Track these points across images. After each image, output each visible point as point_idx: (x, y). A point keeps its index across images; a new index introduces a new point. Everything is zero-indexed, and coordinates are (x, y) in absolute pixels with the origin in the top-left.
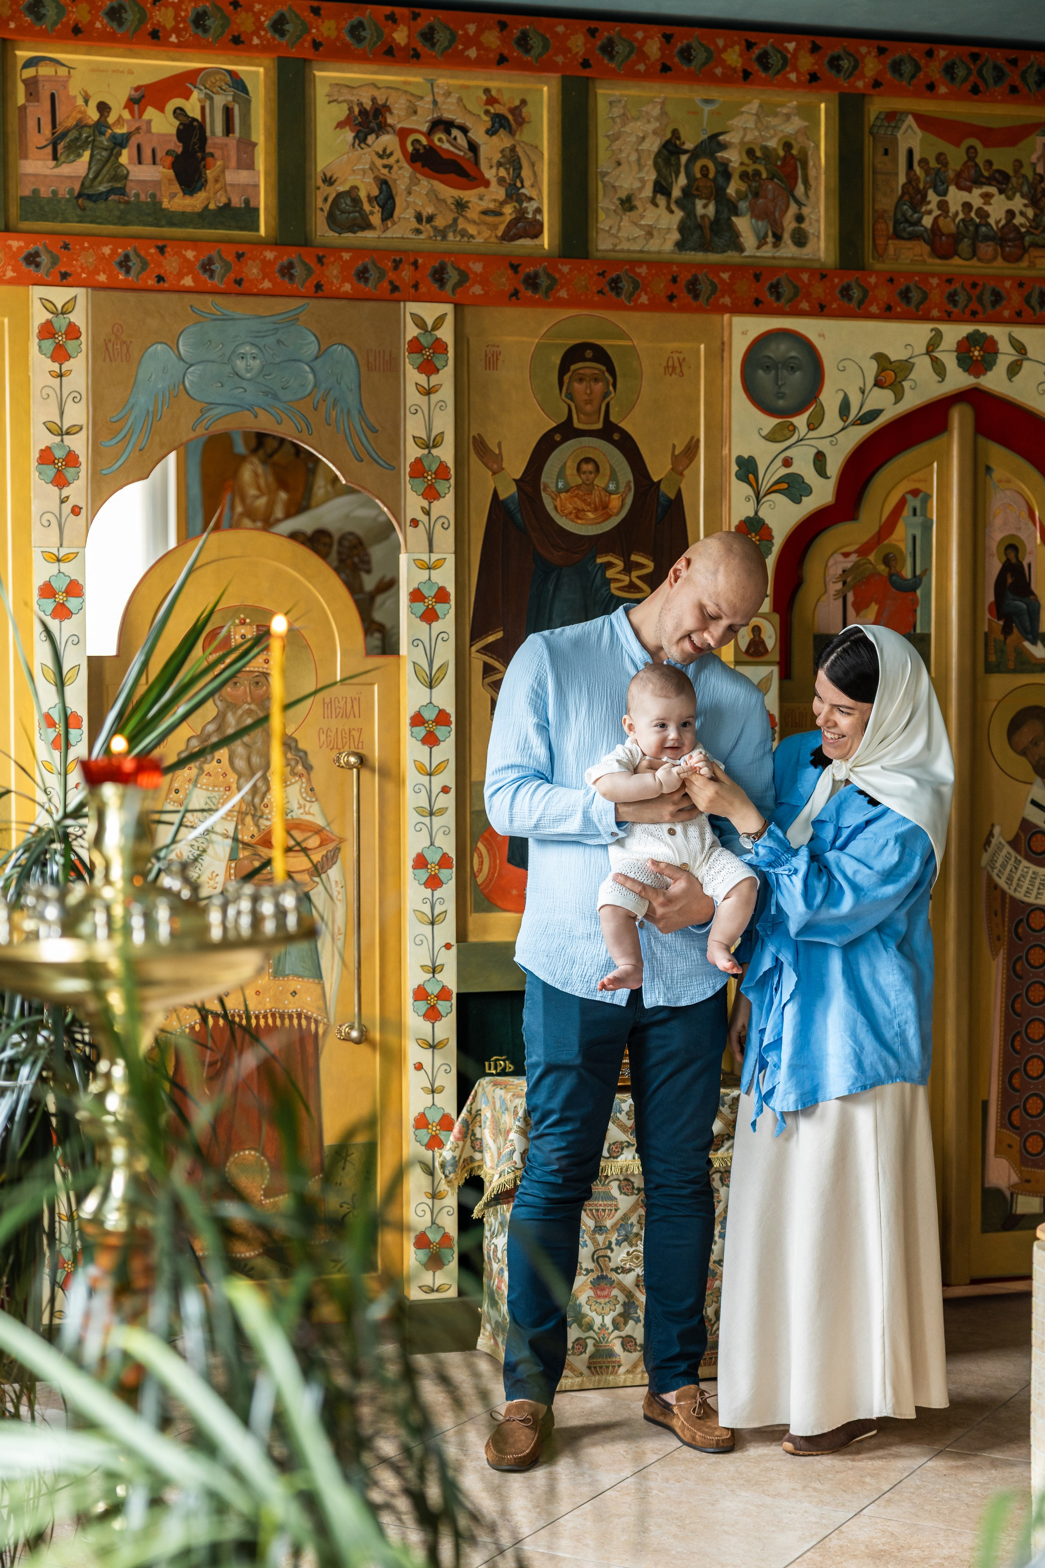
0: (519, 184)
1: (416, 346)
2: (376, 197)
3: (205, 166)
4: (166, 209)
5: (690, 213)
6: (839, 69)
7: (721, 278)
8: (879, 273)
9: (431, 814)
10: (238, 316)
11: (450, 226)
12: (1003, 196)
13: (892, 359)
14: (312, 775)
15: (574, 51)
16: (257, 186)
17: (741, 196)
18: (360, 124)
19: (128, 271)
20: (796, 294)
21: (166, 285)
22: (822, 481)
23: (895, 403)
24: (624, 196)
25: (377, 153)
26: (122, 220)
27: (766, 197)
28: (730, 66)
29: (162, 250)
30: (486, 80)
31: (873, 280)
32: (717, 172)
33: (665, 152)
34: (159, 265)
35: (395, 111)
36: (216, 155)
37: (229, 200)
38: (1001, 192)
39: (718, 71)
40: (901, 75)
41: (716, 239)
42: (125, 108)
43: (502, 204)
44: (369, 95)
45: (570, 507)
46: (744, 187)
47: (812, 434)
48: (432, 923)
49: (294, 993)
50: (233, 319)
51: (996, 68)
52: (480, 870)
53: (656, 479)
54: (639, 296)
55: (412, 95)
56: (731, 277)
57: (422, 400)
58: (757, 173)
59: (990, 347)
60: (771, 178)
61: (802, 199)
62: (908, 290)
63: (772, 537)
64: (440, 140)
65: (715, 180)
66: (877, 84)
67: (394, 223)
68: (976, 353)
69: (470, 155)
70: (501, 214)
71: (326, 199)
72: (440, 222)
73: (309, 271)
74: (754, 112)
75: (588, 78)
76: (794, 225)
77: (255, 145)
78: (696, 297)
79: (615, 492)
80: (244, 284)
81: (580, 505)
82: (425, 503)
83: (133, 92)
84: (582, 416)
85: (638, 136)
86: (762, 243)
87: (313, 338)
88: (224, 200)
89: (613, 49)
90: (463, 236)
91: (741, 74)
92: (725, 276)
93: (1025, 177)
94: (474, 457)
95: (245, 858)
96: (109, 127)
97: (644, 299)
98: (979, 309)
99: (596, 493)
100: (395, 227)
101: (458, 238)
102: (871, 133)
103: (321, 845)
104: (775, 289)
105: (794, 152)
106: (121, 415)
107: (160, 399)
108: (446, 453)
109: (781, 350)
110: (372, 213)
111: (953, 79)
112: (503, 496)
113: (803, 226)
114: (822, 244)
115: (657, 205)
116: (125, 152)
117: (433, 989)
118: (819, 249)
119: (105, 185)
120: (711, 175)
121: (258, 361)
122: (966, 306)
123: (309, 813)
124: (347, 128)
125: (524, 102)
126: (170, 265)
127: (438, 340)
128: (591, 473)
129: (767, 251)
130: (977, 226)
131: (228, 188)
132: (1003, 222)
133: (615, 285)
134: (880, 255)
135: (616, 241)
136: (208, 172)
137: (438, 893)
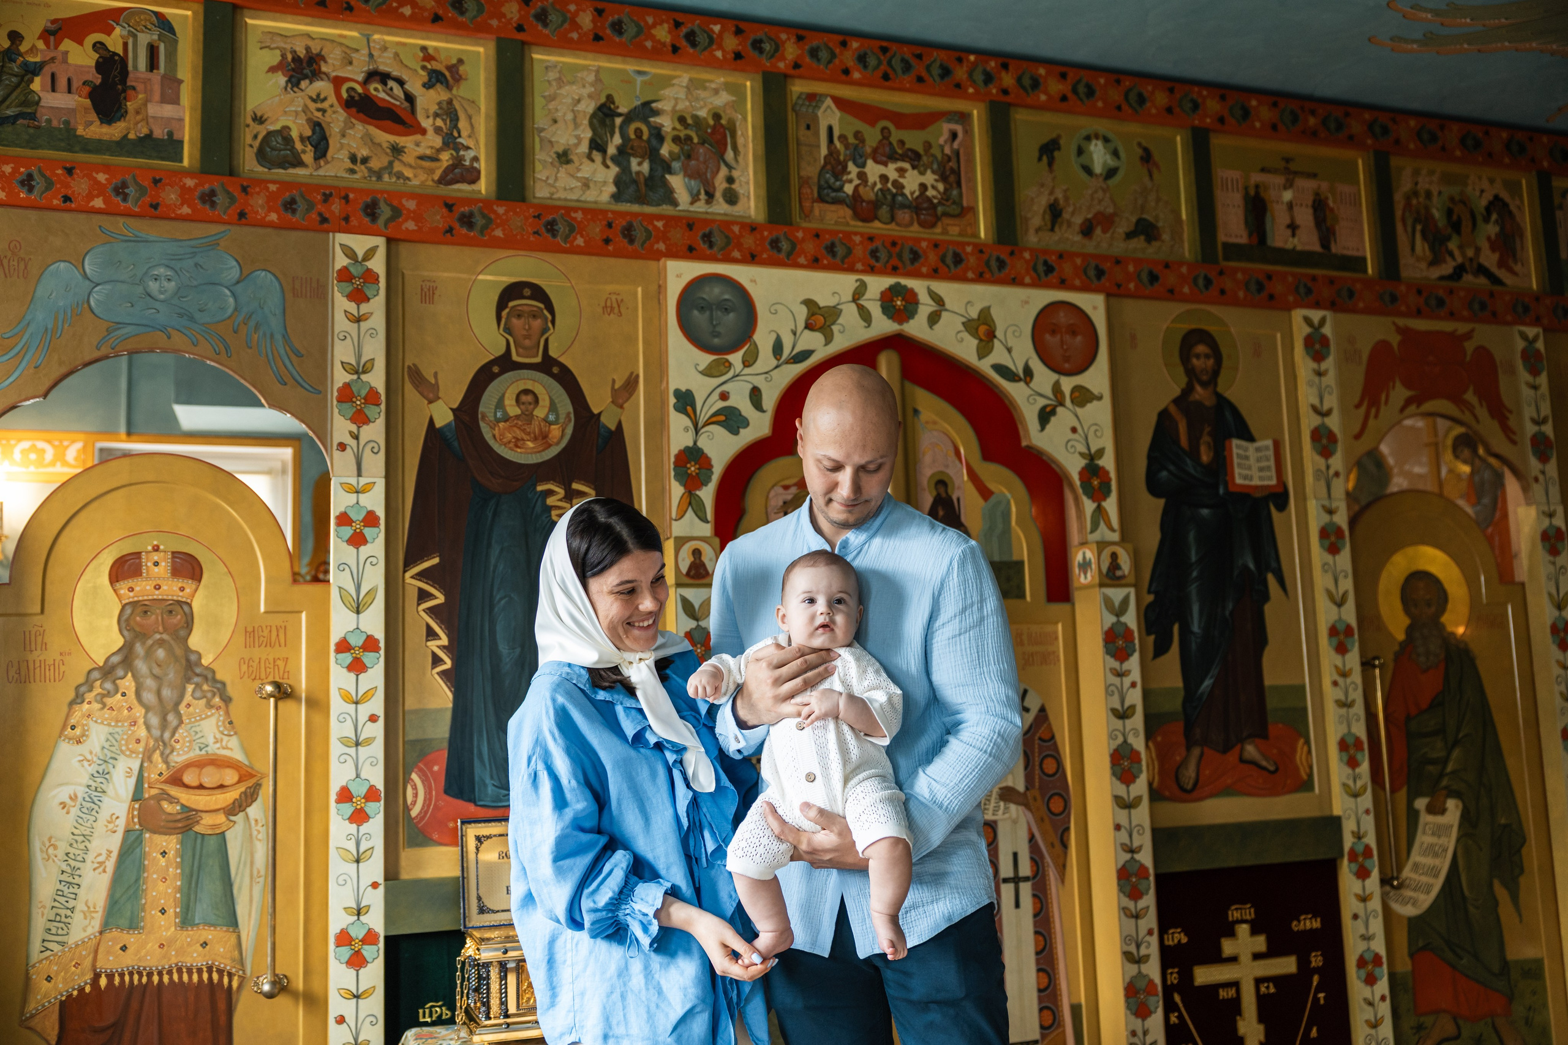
0: (456, 134)
1: (345, 275)
2: (309, 138)
3: (125, 98)
4: (82, 136)
5: (625, 169)
6: (761, 51)
7: (655, 227)
8: (805, 230)
9: (357, 744)
10: (152, 239)
11: (385, 168)
12: (916, 172)
13: (822, 304)
14: (232, 707)
15: (509, 16)
16: (181, 120)
17: (674, 157)
18: (293, 70)
19: (31, 189)
20: (728, 243)
21: (73, 205)
22: (758, 414)
23: (826, 345)
24: (560, 150)
25: (311, 98)
26: (31, 144)
27: (697, 159)
28: (659, 41)
29: (70, 171)
30: (423, 39)
31: (800, 235)
32: (651, 134)
33: (600, 114)
34: (68, 186)
35: (330, 61)
36: (138, 89)
37: (151, 132)
38: (914, 167)
39: (649, 44)
40: (818, 60)
41: (651, 194)
42: (39, 38)
43: (439, 151)
44: (303, 44)
45: (509, 436)
46: (676, 149)
47: (747, 371)
48: (358, 861)
49: (204, 944)
50: (147, 241)
51: (903, 60)
52: (414, 803)
53: (596, 411)
54: (575, 238)
55: (348, 47)
56: (665, 226)
57: (352, 328)
58: (689, 138)
59: (911, 298)
60: (703, 142)
61: (732, 163)
62: (833, 245)
63: (712, 466)
64: (376, 89)
65: (649, 141)
66: (796, 66)
67: (327, 162)
68: (899, 303)
69: (406, 105)
70: (437, 160)
71: (255, 137)
72: (375, 164)
73: (232, 199)
74: (684, 84)
75: (523, 43)
76: (725, 185)
77: (180, 82)
78: (632, 241)
79: (556, 423)
80: (159, 209)
81: (519, 434)
82: (354, 428)
83: (49, 25)
84: (521, 350)
85: (573, 99)
86: (695, 199)
87: (235, 263)
88: (145, 131)
89: (546, 17)
90: (398, 178)
91: (670, 48)
92: (660, 224)
93: (933, 156)
94: (408, 386)
95: (151, 798)
96: (20, 55)
97: (580, 241)
98: (900, 265)
99: (535, 423)
100: (329, 166)
101: (394, 179)
102: (793, 109)
103: (239, 782)
104: (708, 238)
105: (723, 122)
106: (15, 331)
107: (61, 317)
108: (377, 379)
109: (715, 292)
110: (304, 152)
111: (865, 67)
112: (439, 424)
113: (733, 186)
114: (752, 204)
115: (593, 161)
116: (37, 80)
117: (358, 933)
118: (749, 208)
119: (13, 109)
120: (645, 137)
121: (173, 283)
122: (887, 262)
123: (227, 748)
124: (280, 73)
125: (461, 61)
126: (79, 186)
127: (369, 271)
128: (530, 404)
129: (700, 207)
130: (894, 196)
131: (151, 120)
132: (917, 193)
133: (551, 227)
134: (806, 215)
135: (553, 190)
136: (128, 104)
137: (365, 828)
